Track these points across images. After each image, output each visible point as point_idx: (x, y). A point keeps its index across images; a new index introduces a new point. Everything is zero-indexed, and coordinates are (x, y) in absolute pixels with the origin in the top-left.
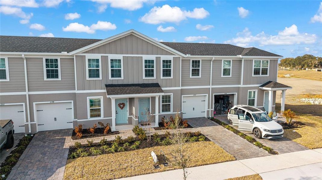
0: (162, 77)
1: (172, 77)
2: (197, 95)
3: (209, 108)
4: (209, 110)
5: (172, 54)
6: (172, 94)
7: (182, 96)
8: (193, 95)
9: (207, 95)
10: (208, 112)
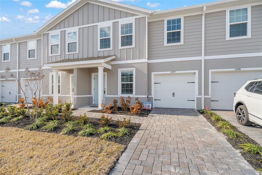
0: (120, 47)
1: (133, 45)
2: (176, 72)
3: (200, 94)
4: (200, 96)
5: (133, 15)
6: (134, 69)
7: (153, 73)
8: (170, 72)
9: (197, 72)
10: (199, 100)
